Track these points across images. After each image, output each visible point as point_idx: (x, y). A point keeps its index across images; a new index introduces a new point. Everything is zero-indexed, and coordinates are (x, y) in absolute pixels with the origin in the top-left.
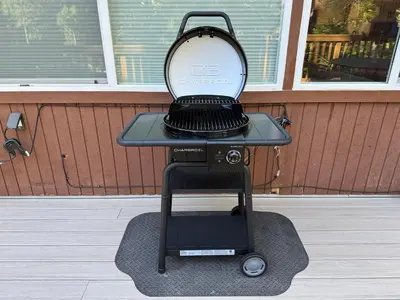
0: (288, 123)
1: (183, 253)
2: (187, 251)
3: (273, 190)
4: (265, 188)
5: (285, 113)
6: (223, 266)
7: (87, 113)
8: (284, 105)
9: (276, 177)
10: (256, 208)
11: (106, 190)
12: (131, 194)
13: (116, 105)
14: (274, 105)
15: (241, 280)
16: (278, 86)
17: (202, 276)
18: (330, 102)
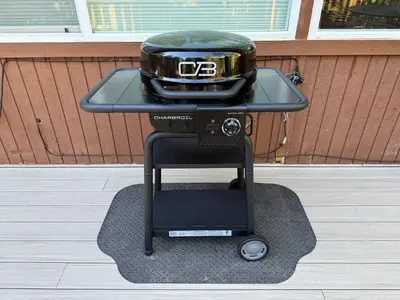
0: (299, 82)
1: (172, 234)
2: (178, 232)
3: (277, 159)
4: (269, 157)
5: (297, 69)
6: (218, 247)
7: (60, 68)
8: (296, 58)
9: (281, 145)
10: (257, 179)
11: (89, 159)
12: (118, 163)
13: (92, 59)
14: (283, 58)
15: (237, 264)
16: (290, 34)
17: (194, 259)
18: (353, 55)
